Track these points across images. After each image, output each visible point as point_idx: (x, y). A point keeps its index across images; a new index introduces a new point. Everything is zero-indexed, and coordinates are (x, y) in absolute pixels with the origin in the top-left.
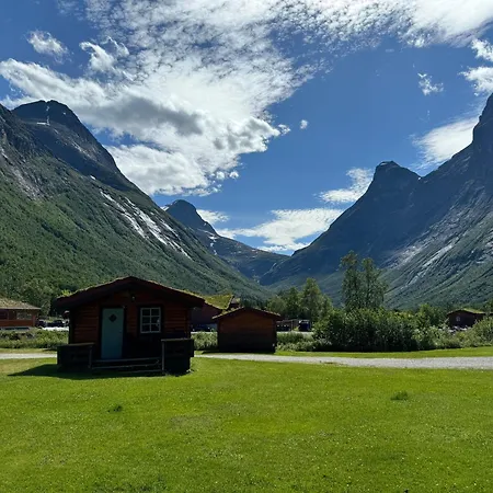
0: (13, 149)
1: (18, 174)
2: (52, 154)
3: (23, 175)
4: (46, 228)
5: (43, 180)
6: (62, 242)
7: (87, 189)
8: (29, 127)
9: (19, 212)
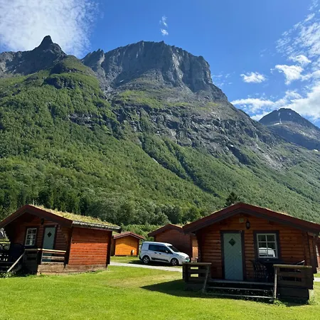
0: (263, 143)
1: (268, 157)
2: (286, 141)
3: (271, 157)
4: (291, 189)
5: (283, 158)
6: (303, 197)
7: (313, 159)
8: (269, 128)
9: (272, 181)
